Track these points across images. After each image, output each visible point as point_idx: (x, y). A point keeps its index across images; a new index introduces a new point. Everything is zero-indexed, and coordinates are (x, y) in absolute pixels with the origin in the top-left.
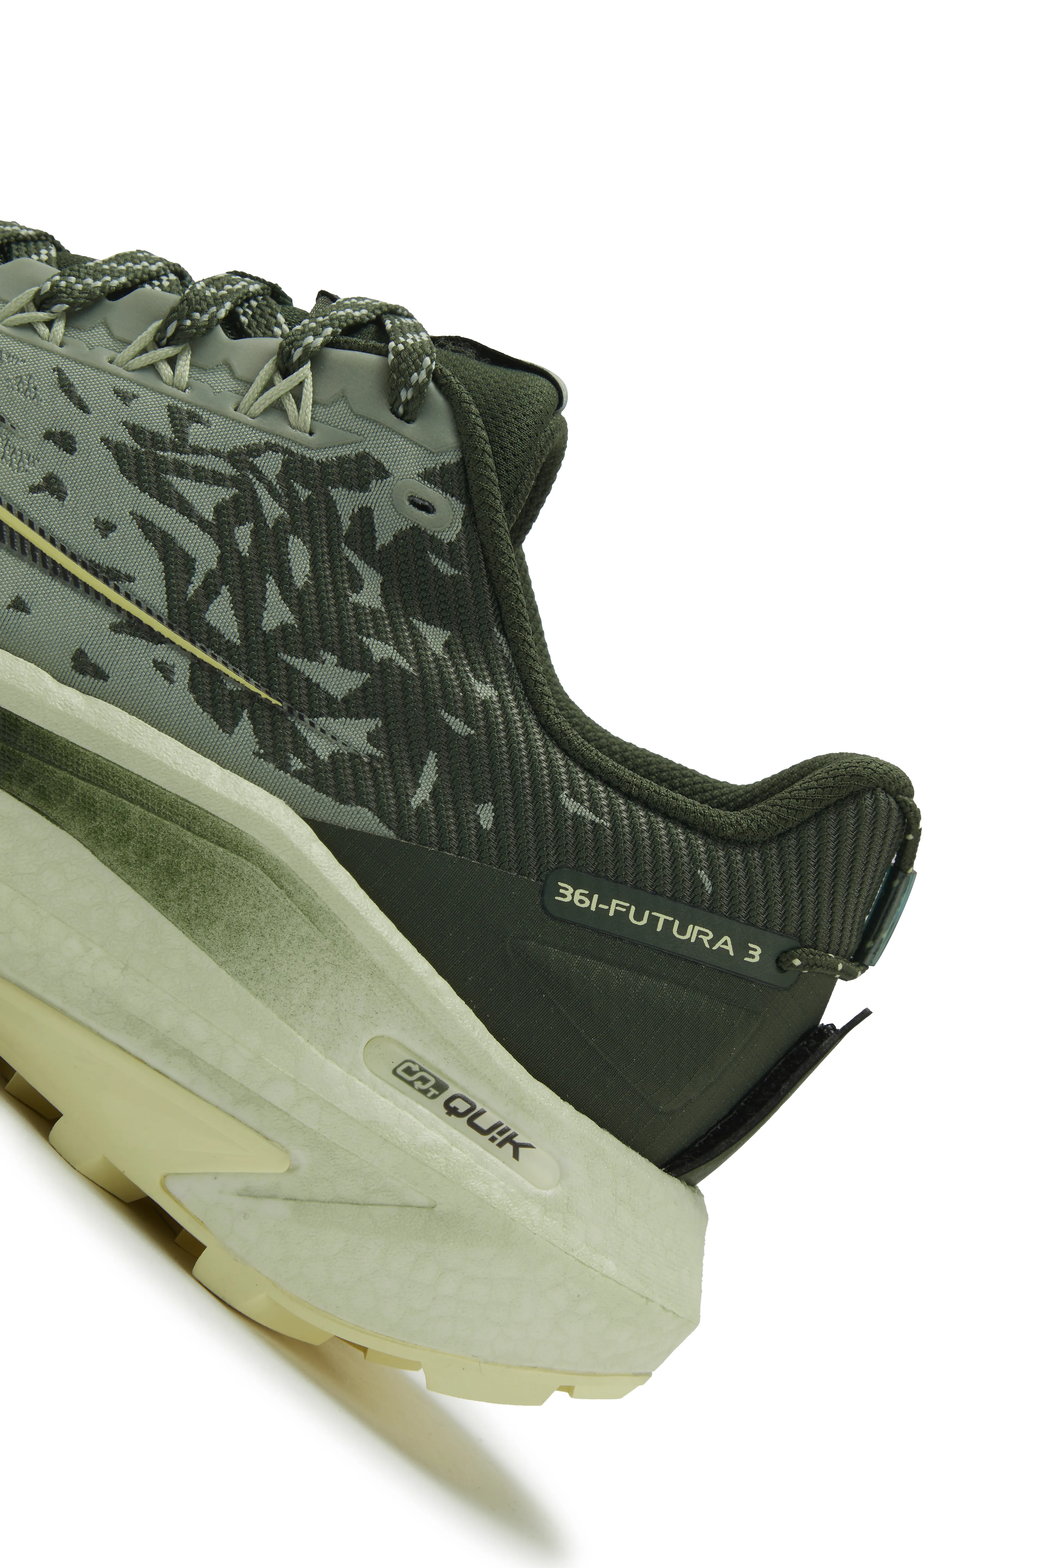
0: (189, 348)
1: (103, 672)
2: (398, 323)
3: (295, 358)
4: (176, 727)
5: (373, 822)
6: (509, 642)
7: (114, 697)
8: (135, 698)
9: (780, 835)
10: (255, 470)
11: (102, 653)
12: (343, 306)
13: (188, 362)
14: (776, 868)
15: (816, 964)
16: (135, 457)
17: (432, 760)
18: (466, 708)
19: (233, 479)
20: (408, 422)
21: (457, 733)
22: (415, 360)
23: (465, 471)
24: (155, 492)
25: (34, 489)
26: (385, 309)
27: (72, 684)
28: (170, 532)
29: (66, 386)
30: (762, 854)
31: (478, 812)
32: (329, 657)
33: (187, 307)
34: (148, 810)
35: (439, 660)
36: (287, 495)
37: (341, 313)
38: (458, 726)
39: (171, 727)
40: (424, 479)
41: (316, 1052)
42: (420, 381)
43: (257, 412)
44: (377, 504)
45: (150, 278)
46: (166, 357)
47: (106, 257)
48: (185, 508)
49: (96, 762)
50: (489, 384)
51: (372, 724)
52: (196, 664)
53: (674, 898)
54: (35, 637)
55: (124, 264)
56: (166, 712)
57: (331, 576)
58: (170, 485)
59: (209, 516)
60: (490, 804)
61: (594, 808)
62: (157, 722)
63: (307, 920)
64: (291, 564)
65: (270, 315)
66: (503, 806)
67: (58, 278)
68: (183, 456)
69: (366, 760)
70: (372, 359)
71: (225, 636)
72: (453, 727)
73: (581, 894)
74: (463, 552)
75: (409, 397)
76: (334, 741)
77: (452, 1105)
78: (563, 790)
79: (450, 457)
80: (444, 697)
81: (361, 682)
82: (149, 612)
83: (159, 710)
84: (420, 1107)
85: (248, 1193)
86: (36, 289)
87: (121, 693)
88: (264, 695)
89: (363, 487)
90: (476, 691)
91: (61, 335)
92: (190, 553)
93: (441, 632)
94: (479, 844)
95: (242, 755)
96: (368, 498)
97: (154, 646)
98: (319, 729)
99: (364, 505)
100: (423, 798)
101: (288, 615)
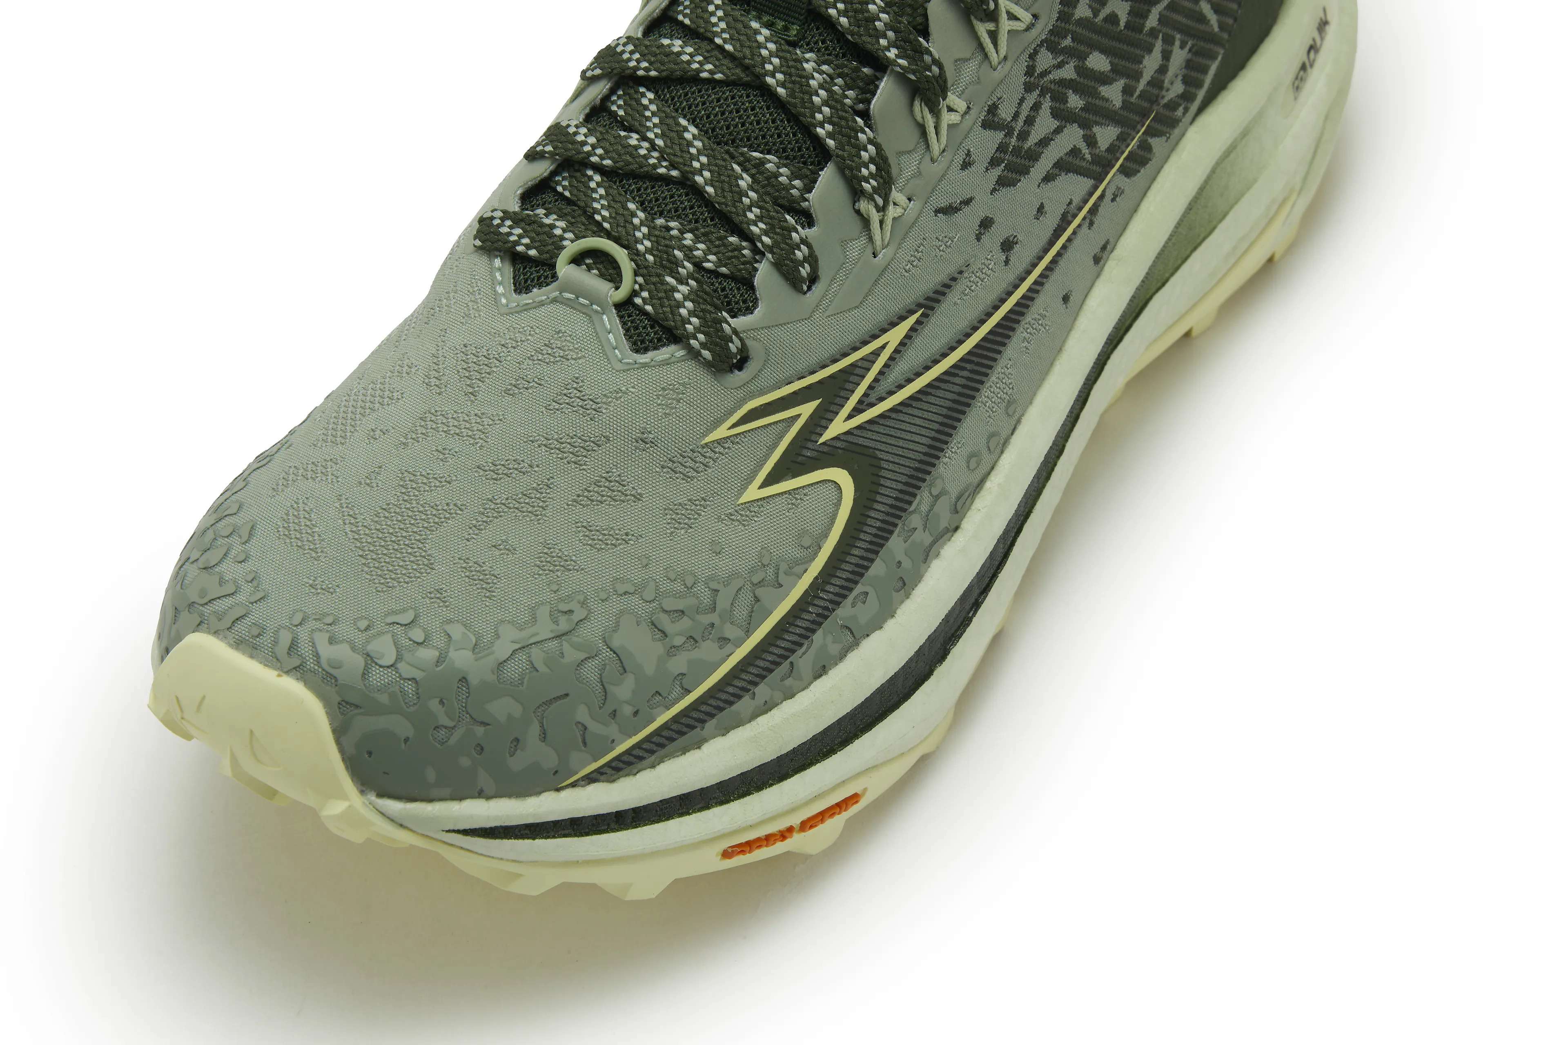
1: (1105, 243)
4: (1140, 196)
7: (1116, 239)
8: (1121, 223)
10: (1042, 75)
13: (956, 98)
16: (1009, 171)
17: (1202, 5)
19: (1038, 94)
24: (1032, 163)
25: (1007, 262)
27: (1101, 269)
28: (1056, 160)
29: (948, 210)
32: (1145, 61)
36: (1063, 55)
39: (1139, 200)
43: (1004, 54)
48: (1044, 142)
51: (1177, 43)
56: (1133, 201)
57: (1109, 39)
58: (1031, 148)
59: (1055, 124)
62: (1133, 210)
64: (1098, 70)
68: (1016, 130)
71: (1114, 139)
76: (1177, 77)
77: (1311, 62)
81: (1161, 42)
82: (1091, 195)
83: (1131, 207)
84: (1307, 88)
87: (1116, 233)
88: (1148, 122)
92: (1070, 149)
97: (1107, 198)
98: (1170, 86)
101: (1119, 85)
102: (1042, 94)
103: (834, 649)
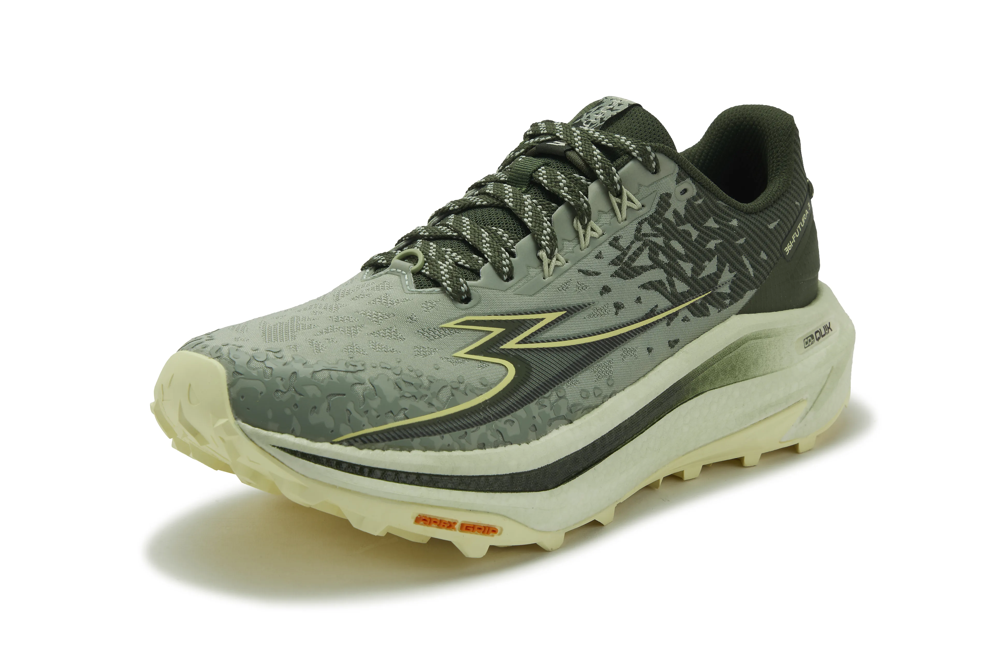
0: (591, 220)
1: (677, 340)
5: (751, 293)
7: (684, 344)
10: (645, 235)
11: (672, 335)
13: (595, 223)
16: (622, 271)
17: (744, 258)
18: (738, 234)
20: (659, 172)
21: (742, 244)
23: (682, 168)
24: (636, 274)
25: (616, 314)
27: (675, 352)
28: (650, 281)
29: (586, 273)
31: (762, 257)
32: (707, 263)
35: (720, 229)
36: (658, 232)
38: (741, 241)
40: (678, 184)
43: (625, 217)
44: (675, 206)
46: (590, 230)
48: (644, 269)
51: (727, 267)
52: (689, 308)
53: (798, 218)
56: (696, 330)
57: (685, 240)
58: (636, 267)
60: (761, 252)
64: (677, 250)
66: (764, 248)
68: (628, 255)
69: (735, 279)
70: (632, 163)
71: (686, 291)
73: (789, 246)
76: (727, 284)
77: (817, 337)
78: (767, 225)
79: (676, 169)
80: (732, 238)
81: (716, 260)
84: (815, 348)
89: (669, 205)
90: (734, 226)
91: (563, 258)
92: (658, 280)
93: (711, 220)
94: (769, 265)
95: (717, 317)
96: (672, 207)
97: (679, 317)
98: (721, 286)
99: (673, 210)
100: (752, 271)
101: (690, 265)
102: (645, 244)
103: (492, 439)
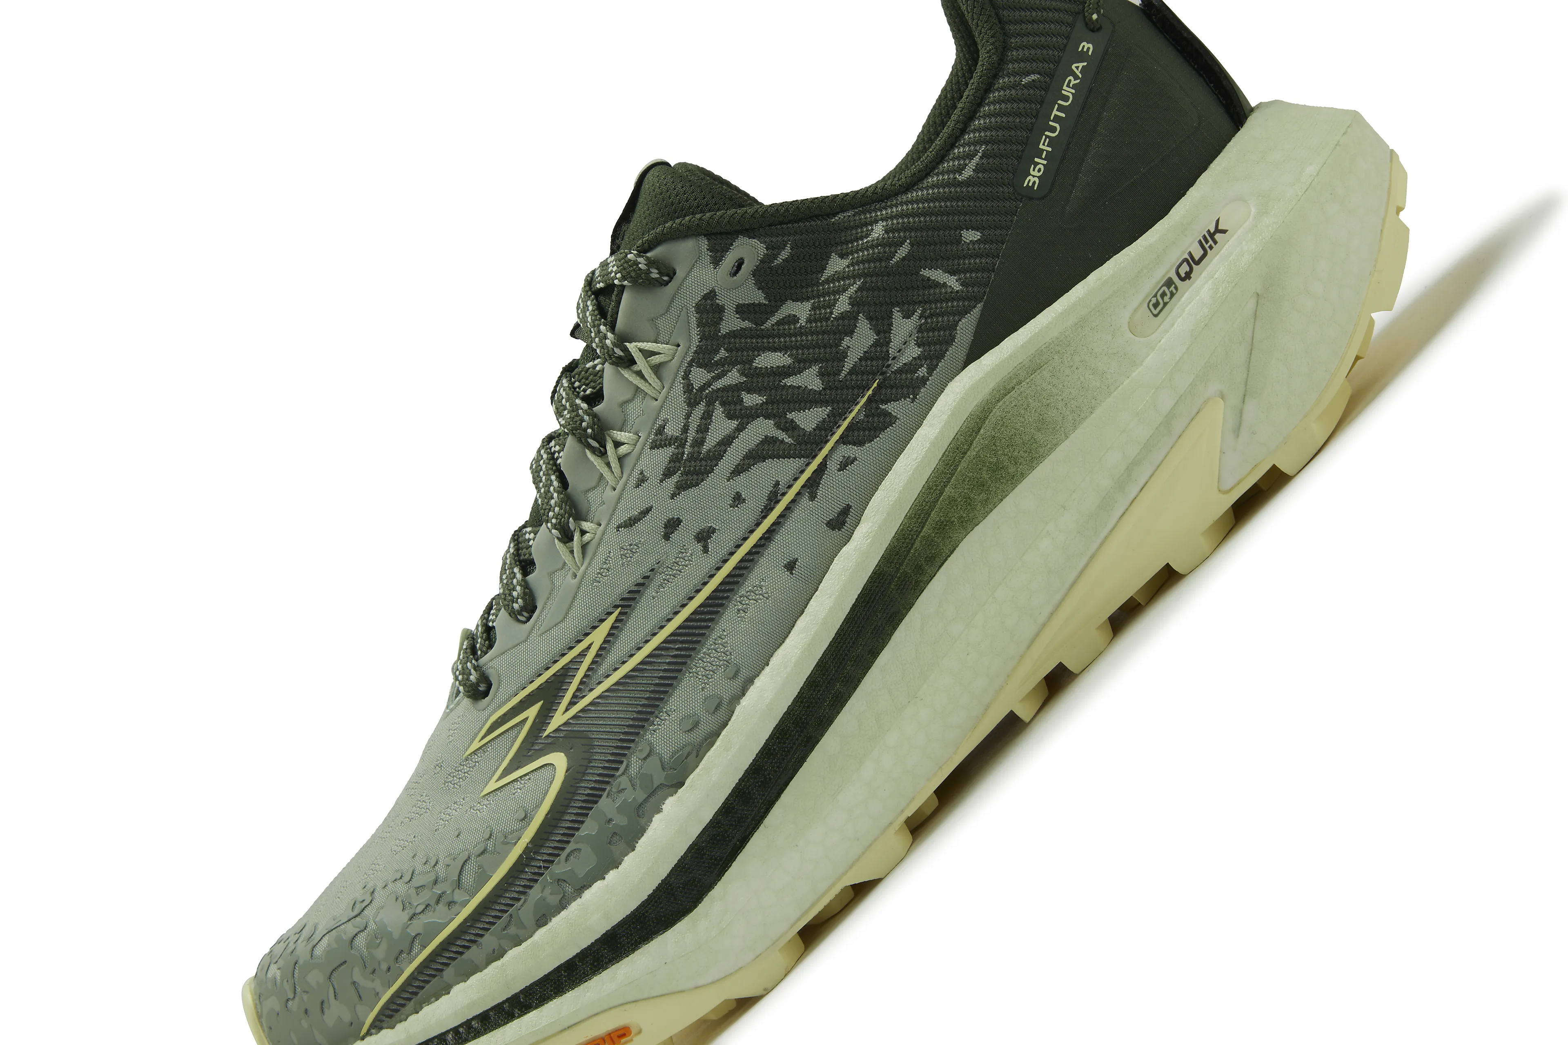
0: (608, 432)
1: (844, 508)
2: (599, 278)
3: (621, 354)
4: (889, 458)
5: (969, 318)
6: (843, 211)
7: (864, 502)
8: (865, 486)
9: (1000, 23)
10: (702, 388)
11: (830, 508)
12: (584, 319)
13: (619, 433)
14: (1024, 26)
15: (1097, 3)
16: (687, 475)
17: (926, 273)
18: (890, 245)
19: (708, 405)
20: (675, 274)
21: (908, 253)
22: (629, 266)
23: (715, 234)
24: (714, 462)
25: (706, 550)
26: (587, 288)
27: (852, 531)
28: (745, 453)
29: (630, 523)
30: (1013, 36)
31: (968, 241)
32: (845, 343)
33: (578, 431)
34: (949, 482)
35: (853, 262)
36: (723, 366)
37: (589, 319)
38: (903, 251)
39: (889, 462)
40: (718, 265)
41: (1137, 372)
42: (646, 263)
43: (659, 384)
44: (735, 300)
45: (553, 459)
46: (614, 448)
47: (535, 491)
48: (727, 441)
49: (910, 518)
50: (649, 214)
51: (897, 315)
52: (843, 440)
53: (1041, 103)
54: (815, 556)
55: (541, 478)
56: (878, 464)
57: (785, 338)
58: (709, 451)
59: (734, 424)
60: (962, 232)
61: (971, 156)
62: (884, 471)
63: (1038, 371)
64: (774, 366)
65: (586, 373)
66: (964, 222)
67: (549, 525)
68: (689, 440)
69: (923, 321)
70: (625, 297)
71: (824, 417)
72: (904, 255)
73: (1034, 170)
74: (774, 240)
75: (656, 271)
76: (908, 343)
77: (1183, 275)
78: (956, 178)
79: (703, 244)
80: (880, 260)
81: (865, 321)
82: (802, 472)
83: (875, 469)
84: (1183, 299)
85: (1237, 430)
86: (556, 541)
87: (861, 496)
88: (870, 392)
89: (721, 309)
90: (878, 237)
91: (592, 524)
92: (761, 439)
93: (832, 260)
94: (992, 242)
95: (913, 411)
96: (729, 306)
97: (828, 469)
98: (898, 354)
99: (734, 310)
100: (955, 281)
101: (812, 371)
102: (710, 403)
103: (553, 900)
